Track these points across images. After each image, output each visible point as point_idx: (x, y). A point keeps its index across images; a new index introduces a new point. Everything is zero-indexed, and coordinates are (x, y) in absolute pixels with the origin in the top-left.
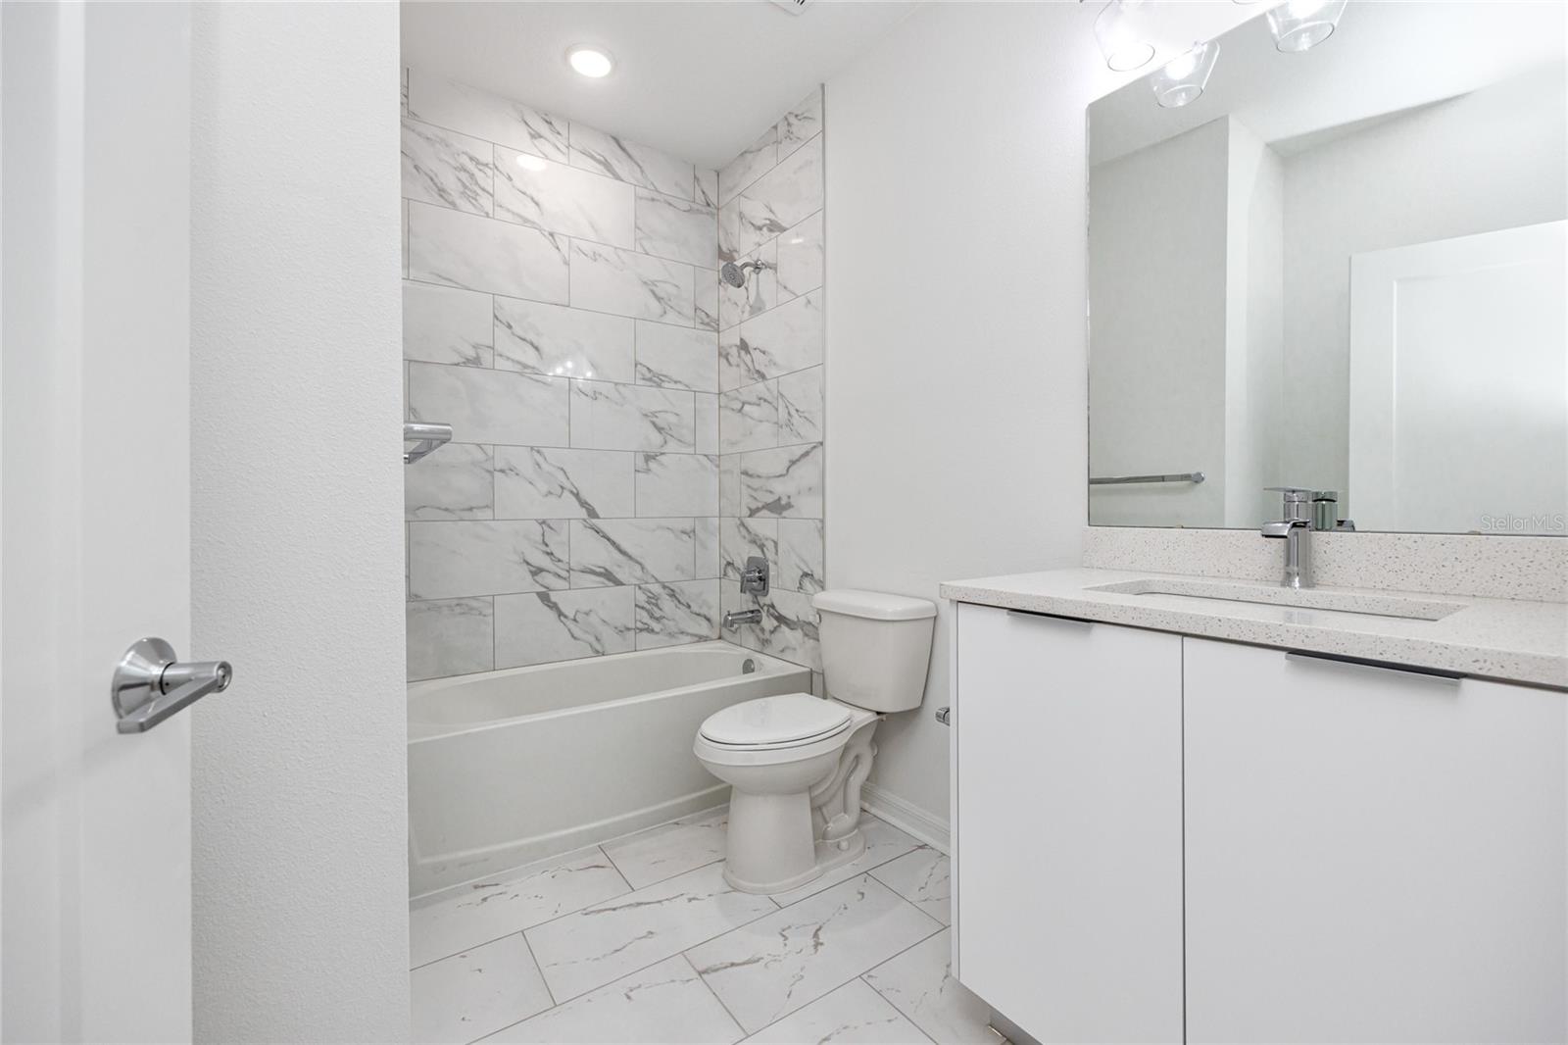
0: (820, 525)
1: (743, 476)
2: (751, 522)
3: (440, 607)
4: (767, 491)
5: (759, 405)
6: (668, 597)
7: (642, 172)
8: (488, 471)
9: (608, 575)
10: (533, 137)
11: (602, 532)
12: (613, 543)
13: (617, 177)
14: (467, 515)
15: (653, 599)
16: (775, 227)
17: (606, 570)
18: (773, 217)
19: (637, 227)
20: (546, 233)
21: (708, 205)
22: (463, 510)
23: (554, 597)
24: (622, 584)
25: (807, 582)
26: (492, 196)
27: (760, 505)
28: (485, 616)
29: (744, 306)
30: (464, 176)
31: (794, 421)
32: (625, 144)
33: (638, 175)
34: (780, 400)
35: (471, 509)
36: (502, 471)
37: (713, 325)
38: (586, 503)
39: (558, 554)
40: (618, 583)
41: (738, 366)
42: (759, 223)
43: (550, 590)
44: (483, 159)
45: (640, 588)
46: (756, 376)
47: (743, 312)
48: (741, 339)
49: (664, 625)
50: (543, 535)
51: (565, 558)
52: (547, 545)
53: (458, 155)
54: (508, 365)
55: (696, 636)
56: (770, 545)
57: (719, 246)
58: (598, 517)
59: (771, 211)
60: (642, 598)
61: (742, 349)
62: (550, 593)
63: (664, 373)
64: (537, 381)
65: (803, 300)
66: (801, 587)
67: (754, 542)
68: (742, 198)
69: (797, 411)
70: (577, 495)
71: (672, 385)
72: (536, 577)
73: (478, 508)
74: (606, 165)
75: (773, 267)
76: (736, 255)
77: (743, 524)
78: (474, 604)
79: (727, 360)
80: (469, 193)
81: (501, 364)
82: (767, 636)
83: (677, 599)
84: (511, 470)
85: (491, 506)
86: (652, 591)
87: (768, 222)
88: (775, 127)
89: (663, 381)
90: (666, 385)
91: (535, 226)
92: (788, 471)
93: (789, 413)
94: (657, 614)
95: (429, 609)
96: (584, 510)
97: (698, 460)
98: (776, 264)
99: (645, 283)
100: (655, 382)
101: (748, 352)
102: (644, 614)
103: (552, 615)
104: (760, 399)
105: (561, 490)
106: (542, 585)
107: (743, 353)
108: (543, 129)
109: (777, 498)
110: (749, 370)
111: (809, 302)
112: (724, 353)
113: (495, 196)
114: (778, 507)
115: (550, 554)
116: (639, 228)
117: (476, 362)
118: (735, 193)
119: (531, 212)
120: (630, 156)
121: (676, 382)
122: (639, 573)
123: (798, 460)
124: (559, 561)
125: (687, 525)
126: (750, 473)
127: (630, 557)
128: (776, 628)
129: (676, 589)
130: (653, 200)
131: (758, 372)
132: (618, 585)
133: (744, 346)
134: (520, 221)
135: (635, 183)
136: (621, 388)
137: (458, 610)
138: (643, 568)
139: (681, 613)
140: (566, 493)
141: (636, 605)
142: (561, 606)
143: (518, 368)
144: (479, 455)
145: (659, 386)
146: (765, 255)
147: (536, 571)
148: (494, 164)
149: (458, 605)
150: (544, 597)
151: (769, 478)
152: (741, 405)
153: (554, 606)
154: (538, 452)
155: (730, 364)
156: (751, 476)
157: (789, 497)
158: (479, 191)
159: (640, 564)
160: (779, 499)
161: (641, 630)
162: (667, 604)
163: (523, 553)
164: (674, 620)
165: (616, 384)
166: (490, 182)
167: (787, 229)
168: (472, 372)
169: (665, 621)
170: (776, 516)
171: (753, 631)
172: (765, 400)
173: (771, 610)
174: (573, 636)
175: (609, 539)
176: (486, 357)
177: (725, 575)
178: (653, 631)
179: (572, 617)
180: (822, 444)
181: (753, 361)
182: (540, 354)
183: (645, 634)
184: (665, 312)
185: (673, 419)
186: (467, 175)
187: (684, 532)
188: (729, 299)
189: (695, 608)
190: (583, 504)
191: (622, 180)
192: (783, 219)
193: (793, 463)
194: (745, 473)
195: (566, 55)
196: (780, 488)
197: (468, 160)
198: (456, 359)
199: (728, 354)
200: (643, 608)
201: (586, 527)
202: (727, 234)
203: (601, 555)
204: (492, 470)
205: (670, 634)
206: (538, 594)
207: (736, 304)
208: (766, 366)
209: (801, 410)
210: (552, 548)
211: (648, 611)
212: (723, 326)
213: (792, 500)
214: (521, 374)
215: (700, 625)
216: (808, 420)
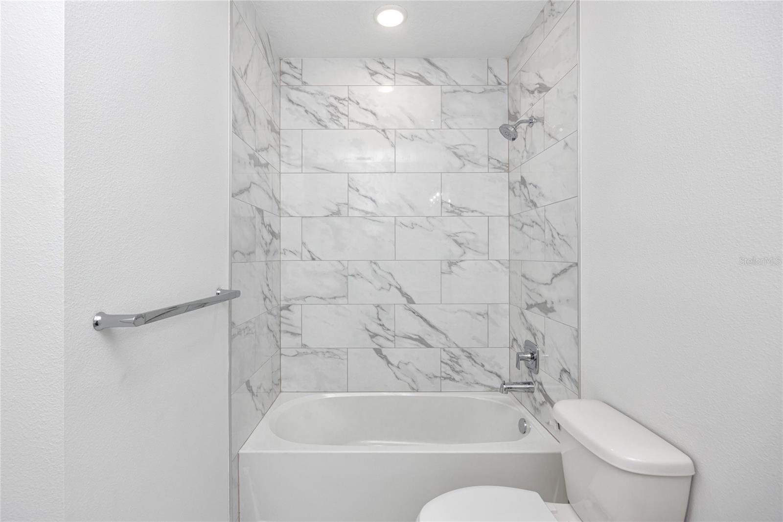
0: (575, 333)
1: (522, 278)
2: (527, 312)
3: (317, 353)
4: (538, 294)
5: (532, 226)
6: (466, 358)
7: (446, 75)
8: (345, 276)
9: (421, 341)
10: (372, 75)
11: (417, 313)
12: (425, 320)
13: (428, 84)
14: (333, 301)
15: (454, 358)
16: (543, 88)
17: (420, 337)
18: (541, 81)
19: (442, 112)
20: (380, 131)
21: (500, 84)
22: (330, 298)
23: (384, 352)
24: (431, 347)
25: (565, 376)
26: (347, 116)
27: (533, 303)
28: (342, 359)
29: (523, 152)
30: (331, 109)
31: (555, 242)
32: (434, 61)
33: (443, 78)
34: (546, 223)
35: (335, 298)
36: (353, 276)
37: (506, 167)
38: (406, 294)
39: (387, 325)
40: (428, 346)
41: (520, 196)
42: (532, 88)
43: (383, 348)
44: (342, 97)
45: (444, 350)
46: (531, 204)
47: (523, 157)
48: (522, 177)
49: (462, 376)
50: (378, 313)
51: (392, 328)
52: (380, 320)
53: (328, 98)
54: (356, 213)
55: (489, 387)
56: (539, 336)
57: (509, 111)
58: (414, 303)
59: (540, 77)
60: (446, 357)
61: (522, 184)
62: (382, 349)
63: (463, 206)
64: (374, 221)
65: (562, 143)
66: (561, 379)
67: (530, 330)
68: (522, 72)
69: (558, 234)
70: (400, 290)
71: (470, 214)
72: (373, 339)
73: (340, 297)
74: (421, 78)
75: (541, 120)
76: (518, 115)
77: (522, 313)
78: (335, 352)
79: (514, 192)
80: (334, 118)
81: (353, 213)
82: (538, 405)
83: (473, 359)
84: (358, 275)
85: (345, 296)
86: (453, 352)
87: (538, 86)
88: (543, 11)
89: (462, 212)
90: (465, 214)
91: (374, 128)
92: (552, 281)
93: (552, 236)
94: (458, 368)
95: (312, 353)
96: (405, 298)
97: (491, 263)
98: (543, 118)
99: (448, 148)
100: (456, 213)
101: (526, 186)
102: (448, 368)
103: (383, 363)
104: (533, 222)
105: (389, 286)
106: (376, 344)
107: (523, 187)
108: (378, 68)
109: (544, 301)
110: (526, 200)
111: (567, 144)
112: (512, 187)
113: (349, 116)
114: (545, 308)
115: (382, 325)
116: (445, 113)
117: (337, 213)
118: (519, 69)
119: (370, 120)
120: (437, 68)
121: (473, 211)
122: (444, 340)
123: (559, 274)
124: (388, 330)
125: (482, 309)
126: (527, 276)
127: (437, 330)
128: (543, 402)
129: (472, 353)
130: (455, 92)
131: (532, 201)
132: (428, 347)
133: (523, 182)
134: (364, 126)
135: (441, 84)
136: (431, 220)
137: (327, 355)
138: (447, 337)
139: (476, 370)
140: (393, 289)
141: (441, 361)
142: (389, 357)
143: (362, 214)
144: (340, 267)
145: (460, 215)
146: (536, 112)
147: (374, 336)
148: (349, 97)
149: (327, 352)
150: (378, 352)
151: (539, 284)
152: (521, 225)
153: (384, 357)
154: (375, 263)
155: (515, 195)
156: (527, 279)
157: (553, 303)
158: (340, 115)
159: (444, 334)
160: (546, 302)
161: (445, 378)
162: (466, 363)
163: (365, 324)
164: (470, 374)
165: (427, 217)
166: (346, 108)
167: (552, 88)
168: (336, 220)
169: (463, 374)
170: (544, 315)
171: (529, 397)
172: (536, 223)
173: (540, 386)
174: (397, 377)
175: (422, 317)
176: (344, 210)
177: (512, 346)
178: (454, 379)
179: (397, 365)
180: (577, 264)
181: (529, 193)
182: (376, 204)
183: (448, 381)
184: (464, 165)
185: (470, 237)
186: (333, 108)
187: (478, 314)
188: (514, 148)
189: (487, 367)
190: (404, 295)
191: (432, 85)
192: (548, 81)
193: (556, 276)
194: (524, 276)
195: (374, 18)
196: (548, 294)
197: (334, 99)
198: (327, 213)
199: (514, 188)
200: (446, 364)
201: (406, 309)
202: (513, 101)
203: (416, 327)
204: (347, 275)
205: (467, 383)
206: (375, 349)
207: (518, 151)
208: (537, 197)
209: (561, 234)
210: (384, 322)
211: (450, 366)
212: (511, 168)
213: (554, 305)
214: (364, 217)
215: (492, 379)
216: (566, 242)
